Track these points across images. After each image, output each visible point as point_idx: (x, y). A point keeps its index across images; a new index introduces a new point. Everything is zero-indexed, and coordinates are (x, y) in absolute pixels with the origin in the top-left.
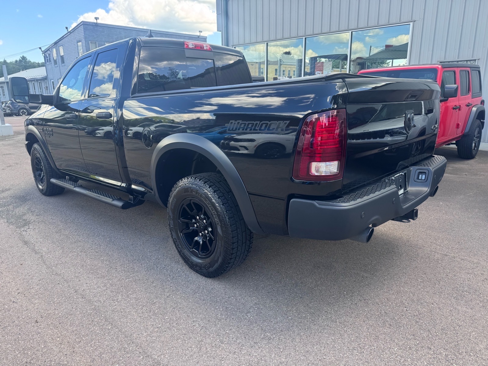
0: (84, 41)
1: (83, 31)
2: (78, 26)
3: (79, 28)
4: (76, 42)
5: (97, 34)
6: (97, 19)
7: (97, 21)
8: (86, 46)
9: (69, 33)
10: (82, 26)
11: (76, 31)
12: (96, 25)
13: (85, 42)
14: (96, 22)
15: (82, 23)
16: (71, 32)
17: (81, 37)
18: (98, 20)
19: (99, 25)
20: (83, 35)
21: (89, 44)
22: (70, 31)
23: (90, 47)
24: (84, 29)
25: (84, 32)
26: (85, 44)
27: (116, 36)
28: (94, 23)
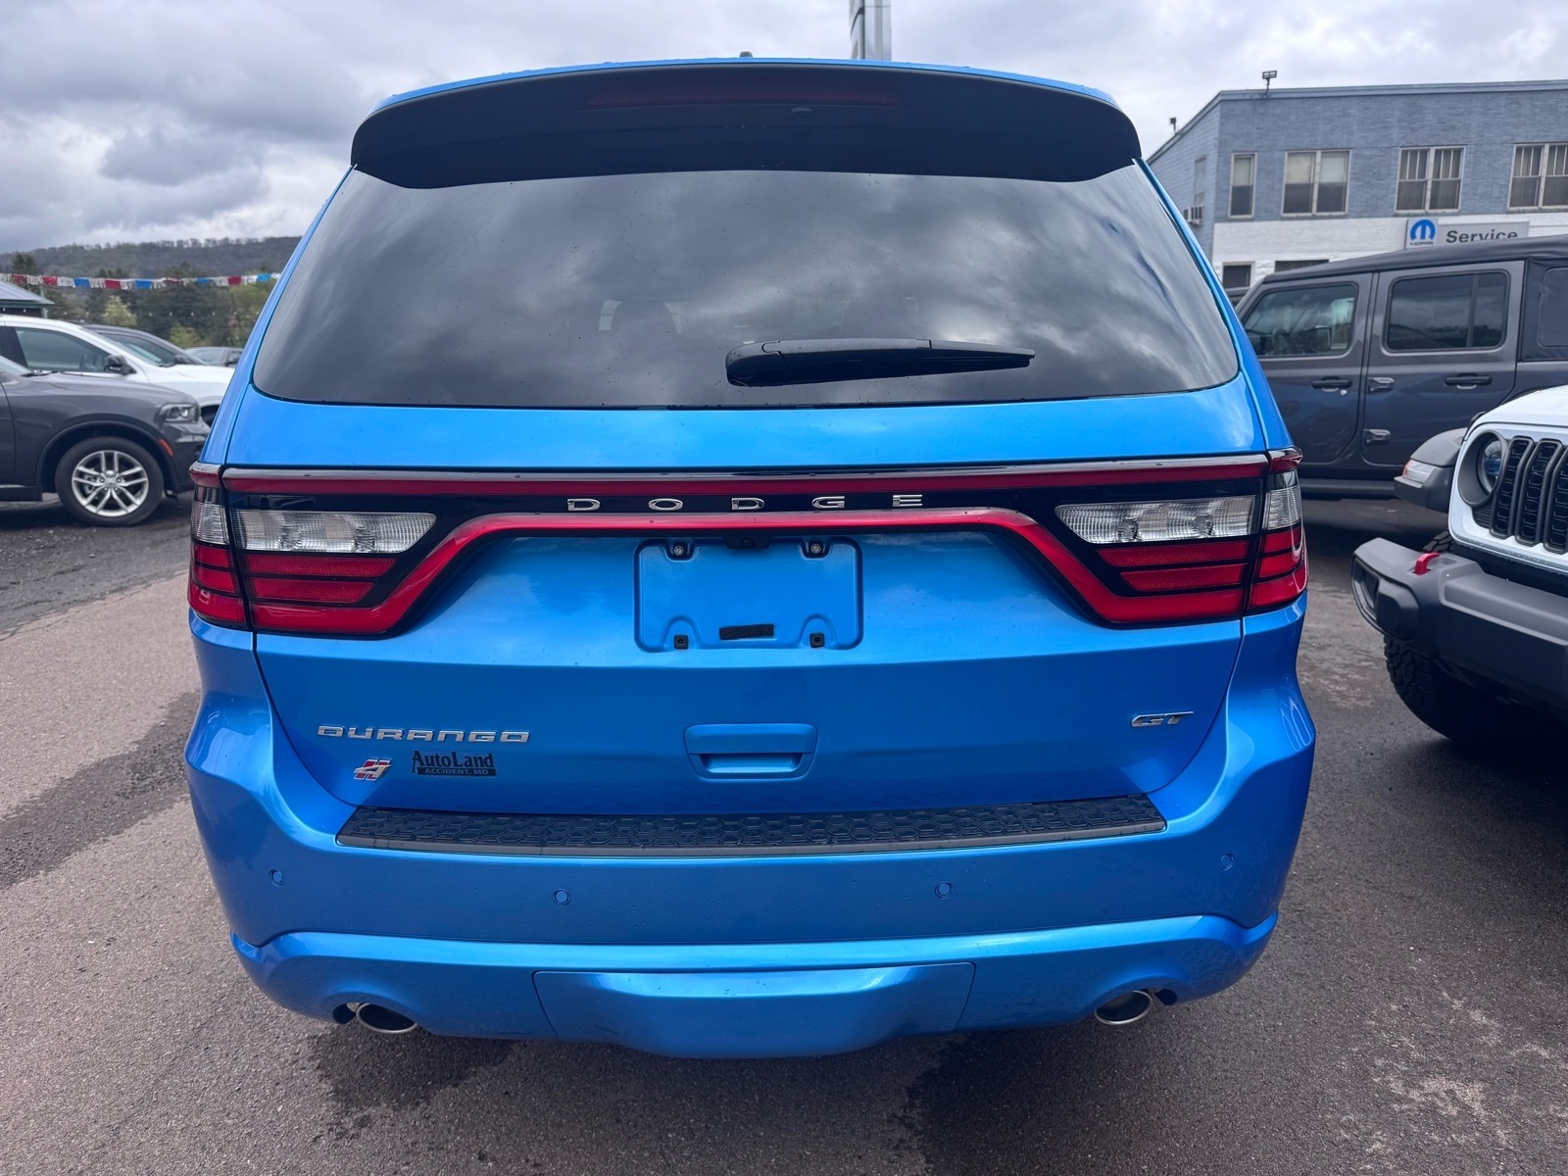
0: (1216, 156)
1: (1217, 125)
2: (1207, 110)
3: (1209, 117)
4: (1193, 161)
5: (1261, 126)
6: (1268, 79)
7: (1268, 84)
8: (1218, 171)
9: (1178, 137)
10: (1218, 107)
11: (1198, 128)
12: (1265, 97)
13: (1219, 156)
14: (1265, 87)
15: (1219, 99)
16: (1186, 130)
17: (1210, 143)
18: (1271, 80)
19: (1274, 96)
20: (1217, 135)
21: (1230, 163)
22: (1183, 129)
23: (1229, 173)
24: (1222, 116)
25: (1222, 124)
26: (1215, 166)
27: (1327, 124)
28: (1259, 92)
